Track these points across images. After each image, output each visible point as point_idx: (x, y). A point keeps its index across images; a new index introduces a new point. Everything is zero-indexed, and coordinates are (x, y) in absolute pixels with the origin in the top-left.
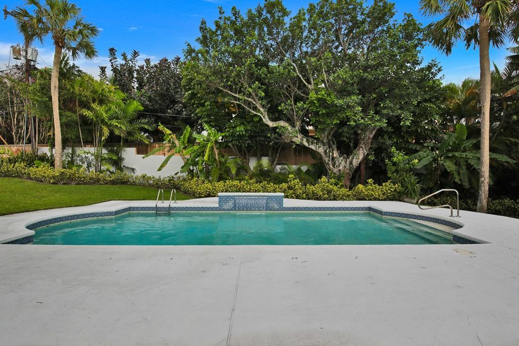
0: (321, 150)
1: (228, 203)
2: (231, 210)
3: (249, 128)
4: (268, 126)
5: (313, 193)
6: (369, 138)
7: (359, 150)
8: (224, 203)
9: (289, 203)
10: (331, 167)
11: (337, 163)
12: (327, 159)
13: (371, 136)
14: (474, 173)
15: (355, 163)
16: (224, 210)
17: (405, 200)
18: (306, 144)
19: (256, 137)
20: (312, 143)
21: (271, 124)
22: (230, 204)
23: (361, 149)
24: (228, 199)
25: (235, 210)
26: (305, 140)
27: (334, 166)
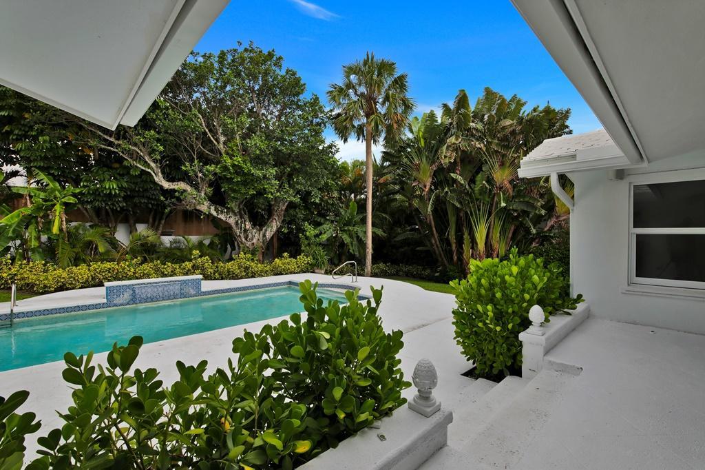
0: (232, 221)
1: (122, 296)
2: (128, 304)
3: (125, 185)
4: (161, 187)
5: (229, 271)
6: (282, 210)
7: (272, 221)
8: (115, 296)
9: (207, 286)
10: (243, 240)
11: (250, 236)
12: (238, 232)
13: (284, 208)
14: (362, 244)
15: (269, 235)
16: (116, 305)
17: (316, 271)
18: (214, 213)
19: (134, 197)
20: (222, 212)
21: (166, 185)
22: (127, 296)
23: (274, 221)
24: (122, 290)
25: (134, 303)
26: (213, 208)
27: (246, 239)
